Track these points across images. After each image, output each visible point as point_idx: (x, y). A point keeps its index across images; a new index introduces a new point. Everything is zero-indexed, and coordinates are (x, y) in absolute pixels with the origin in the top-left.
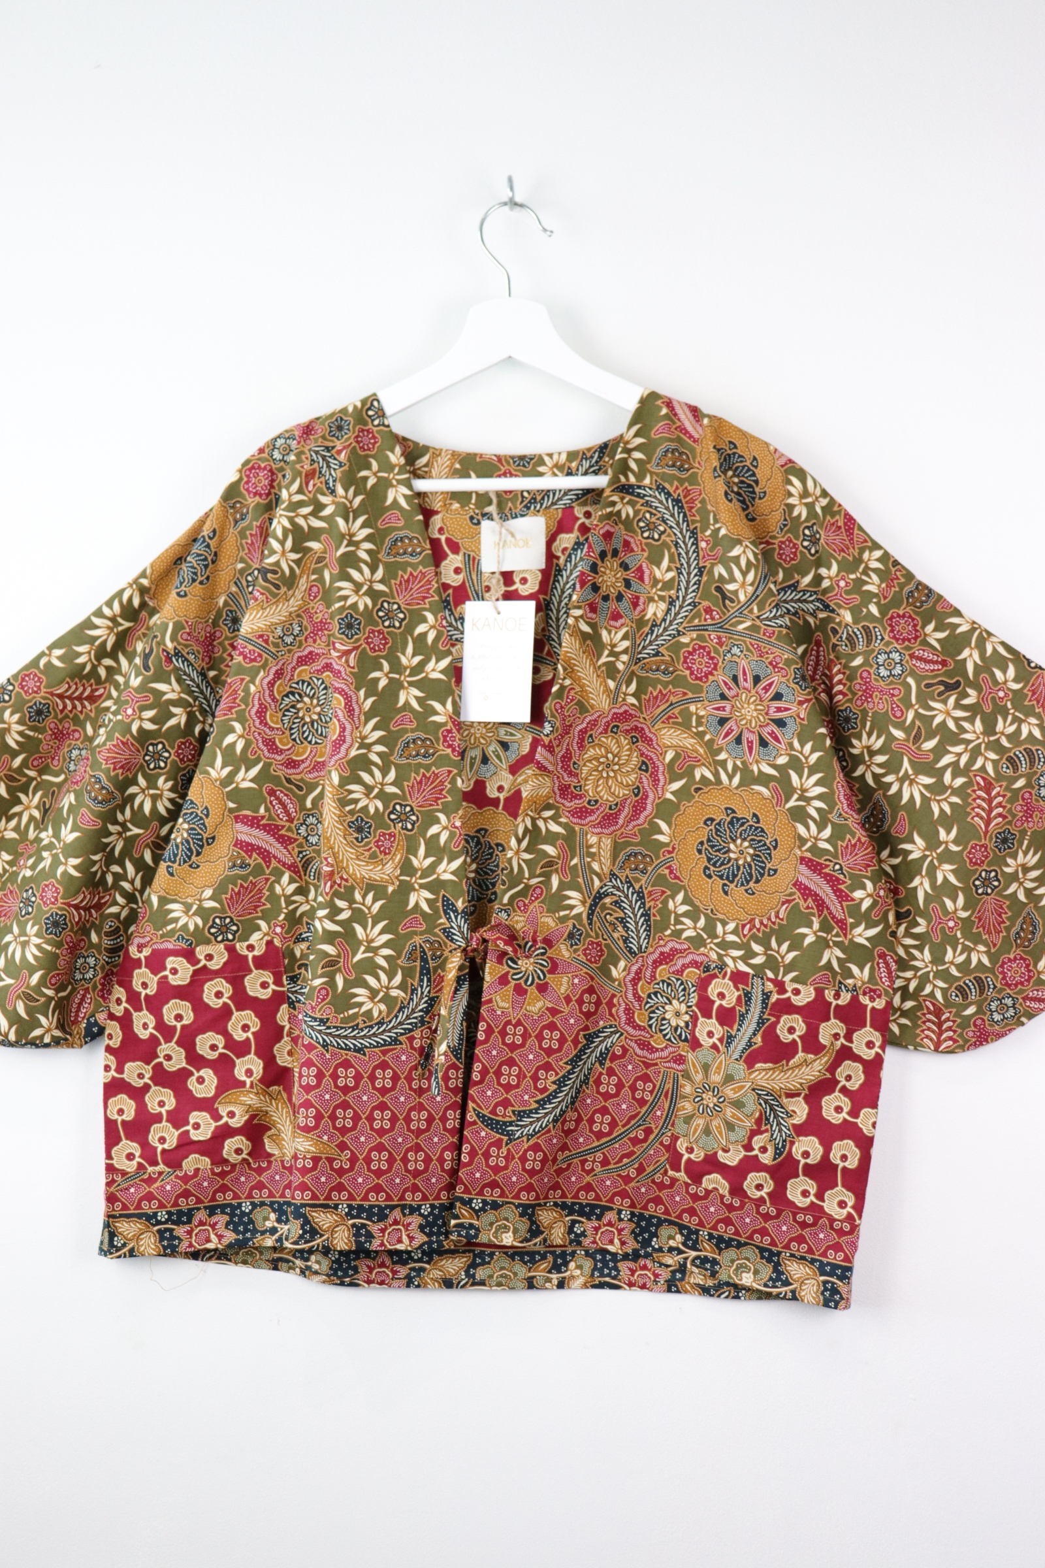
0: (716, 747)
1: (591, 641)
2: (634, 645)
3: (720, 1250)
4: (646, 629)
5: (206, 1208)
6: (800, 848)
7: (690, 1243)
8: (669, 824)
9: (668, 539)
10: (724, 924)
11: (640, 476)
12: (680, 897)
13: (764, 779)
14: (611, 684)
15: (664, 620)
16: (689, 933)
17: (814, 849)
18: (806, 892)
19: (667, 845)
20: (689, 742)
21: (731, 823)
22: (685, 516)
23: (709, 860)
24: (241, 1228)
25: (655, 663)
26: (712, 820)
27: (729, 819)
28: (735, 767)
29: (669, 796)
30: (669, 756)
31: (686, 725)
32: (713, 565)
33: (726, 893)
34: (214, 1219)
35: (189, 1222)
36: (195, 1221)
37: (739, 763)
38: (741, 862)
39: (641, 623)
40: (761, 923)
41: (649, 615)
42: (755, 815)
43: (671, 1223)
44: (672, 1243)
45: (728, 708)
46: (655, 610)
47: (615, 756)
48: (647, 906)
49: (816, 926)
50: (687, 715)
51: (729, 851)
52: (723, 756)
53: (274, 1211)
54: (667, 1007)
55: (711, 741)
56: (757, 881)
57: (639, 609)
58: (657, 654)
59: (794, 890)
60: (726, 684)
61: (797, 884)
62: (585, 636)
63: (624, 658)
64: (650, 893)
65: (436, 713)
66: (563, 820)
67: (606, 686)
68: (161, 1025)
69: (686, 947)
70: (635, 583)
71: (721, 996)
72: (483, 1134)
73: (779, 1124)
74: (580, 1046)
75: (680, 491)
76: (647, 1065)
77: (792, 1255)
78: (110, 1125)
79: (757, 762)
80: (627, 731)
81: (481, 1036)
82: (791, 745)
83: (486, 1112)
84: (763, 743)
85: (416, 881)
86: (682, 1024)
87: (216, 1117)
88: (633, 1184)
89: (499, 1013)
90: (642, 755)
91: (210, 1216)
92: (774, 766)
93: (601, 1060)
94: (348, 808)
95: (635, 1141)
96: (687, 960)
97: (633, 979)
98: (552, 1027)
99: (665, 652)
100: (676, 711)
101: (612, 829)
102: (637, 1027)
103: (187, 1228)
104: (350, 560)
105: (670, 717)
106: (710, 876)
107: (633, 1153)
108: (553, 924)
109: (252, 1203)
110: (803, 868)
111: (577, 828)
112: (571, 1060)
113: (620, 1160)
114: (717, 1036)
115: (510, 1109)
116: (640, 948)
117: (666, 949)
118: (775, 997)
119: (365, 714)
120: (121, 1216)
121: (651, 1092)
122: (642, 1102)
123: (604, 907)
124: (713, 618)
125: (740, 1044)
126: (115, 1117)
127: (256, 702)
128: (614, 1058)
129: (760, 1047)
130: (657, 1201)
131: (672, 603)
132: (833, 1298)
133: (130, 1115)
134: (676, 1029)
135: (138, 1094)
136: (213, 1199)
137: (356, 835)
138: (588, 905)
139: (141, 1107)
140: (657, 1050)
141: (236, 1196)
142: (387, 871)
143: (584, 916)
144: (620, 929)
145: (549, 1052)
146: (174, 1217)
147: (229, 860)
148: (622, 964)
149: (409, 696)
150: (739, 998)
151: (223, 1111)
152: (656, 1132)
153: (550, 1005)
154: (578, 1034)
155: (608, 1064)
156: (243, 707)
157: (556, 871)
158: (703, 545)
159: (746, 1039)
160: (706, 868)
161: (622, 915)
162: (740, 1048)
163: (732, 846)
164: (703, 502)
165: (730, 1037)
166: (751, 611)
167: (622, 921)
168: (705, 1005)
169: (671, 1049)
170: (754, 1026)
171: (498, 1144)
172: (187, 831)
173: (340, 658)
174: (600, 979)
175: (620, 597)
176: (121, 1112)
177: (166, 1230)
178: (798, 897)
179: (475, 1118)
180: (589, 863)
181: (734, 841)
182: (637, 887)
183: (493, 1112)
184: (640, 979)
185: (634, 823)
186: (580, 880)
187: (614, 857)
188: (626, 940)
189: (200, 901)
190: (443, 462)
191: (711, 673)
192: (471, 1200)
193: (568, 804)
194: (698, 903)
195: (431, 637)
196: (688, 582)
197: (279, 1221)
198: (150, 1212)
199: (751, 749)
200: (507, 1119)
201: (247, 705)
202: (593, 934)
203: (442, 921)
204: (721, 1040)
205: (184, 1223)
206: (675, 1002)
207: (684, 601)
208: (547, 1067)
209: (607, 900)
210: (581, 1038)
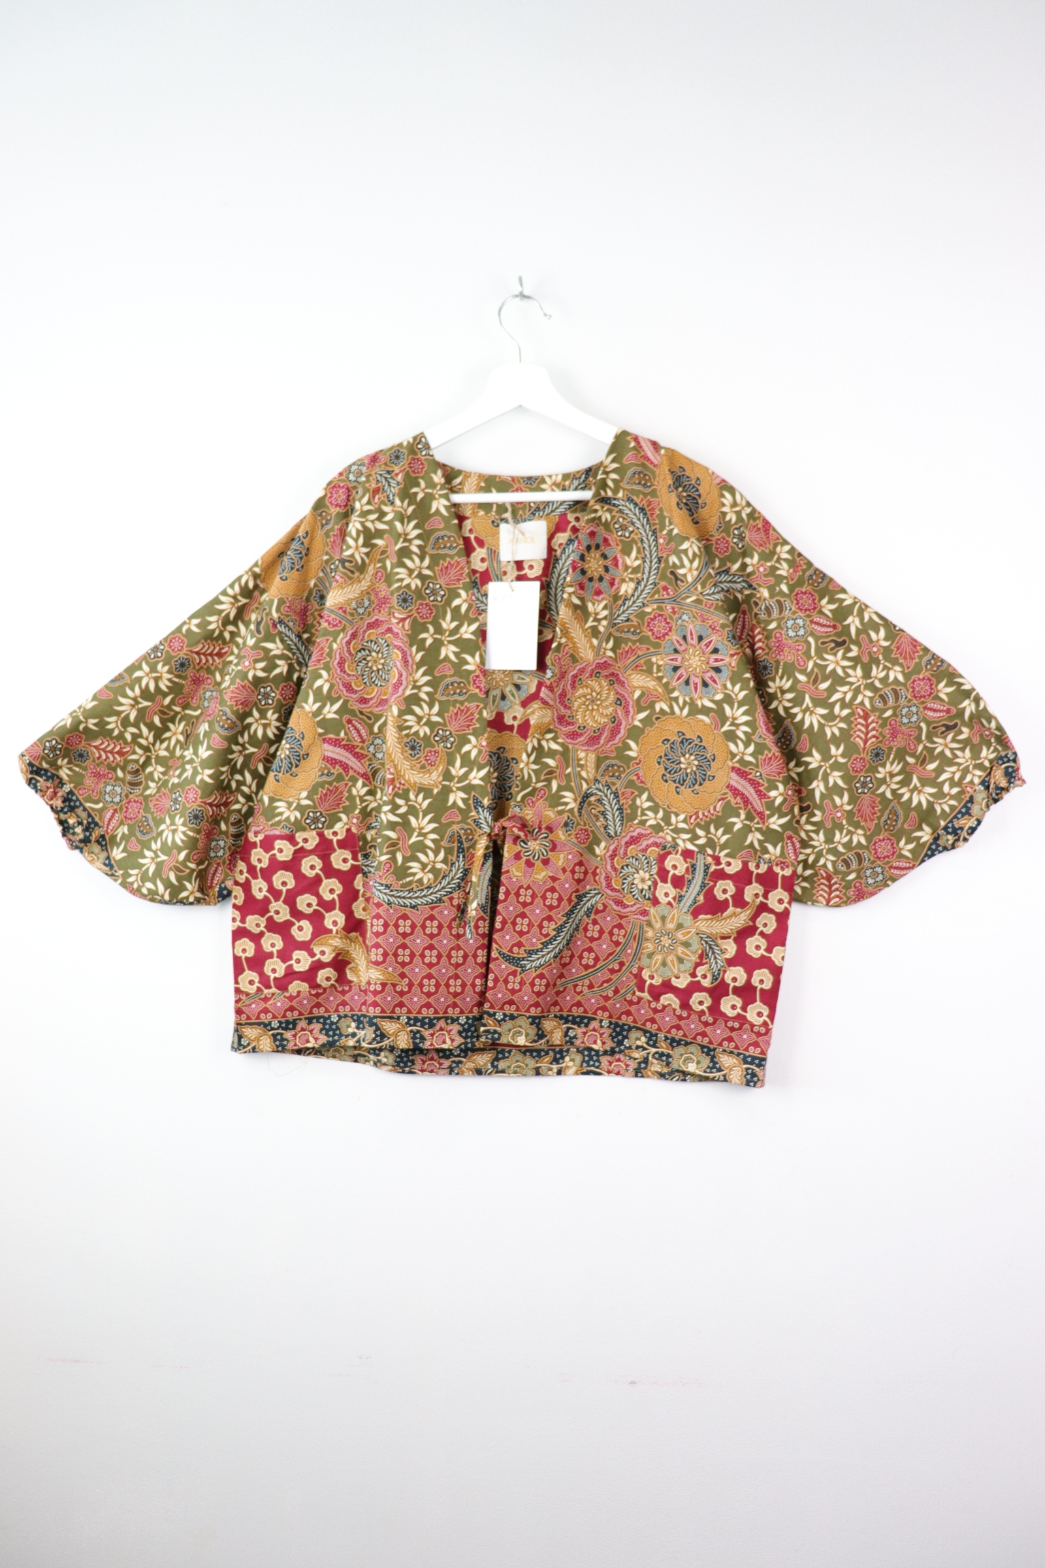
0: (670, 687)
1: (581, 611)
2: (611, 613)
3: (673, 1047)
4: (620, 602)
5: (306, 1019)
6: (732, 759)
7: (651, 1043)
8: (637, 743)
9: (636, 537)
10: (677, 815)
11: (615, 491)
12: (645, 796)
13: (705, 711)
14: (595, 642)
15: (633, 595)
16: (652, 822)
17: (742, 761)
18: (736, 792)
19: (636, 758)
20: (652, 684)
21: (682, 742)
22: (648, 520)
23: (666, 769)
24: (331, 1033)
25: (627, 626)
26: (668, 740)
27: (680, 740)
28: (685, 703)
29: (637, 723)
30: (637, 694)
31: (649, 671)
32: (668, 556)
33: (678, 793)
34: (312, 1027)
35: (294, 1028)
36: (298, 1028)
37: (687, 699)
38: (689, 771)
39: (616, 597)
40: (704, 814)
41: (622, 592)
42: (699, 737)
43: (638, 1029)
44: (638, 1043)
45: (680, 659)
46: (626, 588)
47: (598, 694)
48: (621, 802)
49: (743, 816)
50: (650, 664)
51: (680, 763)
52: (676, 694)
53: (354, 1021)
54: (636, 876)
55: (667, 683)
56: (701, 784)
57: (615, 587)
58: (628, 620)
59: (727, 791)
60: (678, 642)
61: (729, 787)
62: (576, 607)
63: (604, 623)
64: (623, 794)
65: (467, 663)
66: (560, 740)
67: (591, 643)
68: (271, 889)
69: (649, 832)
70: (611, 568)
71: (675, 867)
72: (503, 966)
73: (715, 958)
74: (573, 904)
75: (644, 502)
76: (621, 917)
77: (724, 1051)
78: (237, 961)
79: (701, 698)
80: (606, 676)
81: (501, 896)
82: (725, 686)
83: (505, 951)
84: (705, 685)
85: (454, 785)
86: (646, 888)
87: (312, 955)
88: (610, 1002)
89: (514, 880)
90: (617, 693)
91: (309, 1024)
92: (713, 701)
93: (588, 914)
94: (405, 732)
95: (612, 971)
96: (650, 842)
97: (611, 856)
98: (553, 890)
99: (634, 619)
100: (642, 661)
101: (596, 747)
102: (613, 890)
103: (293, 1032)
104: (405, 553)
105: (637, 666)
106: (666, 781)
107: (610, 980)
108: (553, 816)
109: (339, 1016)
110: (734, 775)
111: (570, 746)
112: (567, 914)
113: (601, 985)
114: (671, 896)
115: (523, 948)
116: (616, 833)
117: (635, 834)
118: (713, 868)
119: (417, 664)
120: (246, 1024)
121: (624, 936)
122: (617, 944)
123: (590, 804)
124: (668, 594)
125: (688, 901)
126: (240, 954)
127: (338, 656)
128: (597, 912)
129: (703, 904)
130: (628, 1013)
131: (639, 583)
132: (752, 1080)
133: (251, 952)
134: (642, 891)
135: (256, 938)
136: (311, 1012)
137: (410, 752)
138: (578, 802)
139: (259, 947)
140: (628, 906)
141: (327, 1011)
142: (433, 778)
143: (576, 810)
144: (601, 819)
145: (551, 908)
146: (284, 1025)
147: (319, 770)
148: (603, 845)
149: (448, 651)
150: (687, 869)
151: (317, 950)
152: (627, 964)
153: (551, 874)
154: (571, 895)
155: (593, 916)
156: (328, 659)
157: (555, 777)
158: (661, 541)
159: (692, 898)
160: (664, 775)
161: (603, 809)
162: (688, 904)
163: (682, 759)
164: (661, 510)
165: (681, 896)
166: (696, 589)
167: (603, 814)
168: (663, 874)
169: (638, 906)
170: (698, 888)
171: (514, 973)
172: (289, 749)
173: (398, 623)
174: (587, 856)
175: (601, 579)
176: (244, 951)
177: (278, 1034)
178: (730, 797)
179: (497, 955)
180: (579, 772)
181: (684, 755)
182: (614, 789)
183: (511, 951)
184: (616, 855)
185: (611, 743)
186: (573, 784)
187: (598, 767)
188: (606, 827)
189: (299, 800)
190: (472, 482)
191: (667, 634)
192: (495, 1014)
193: (564, 729)
194: (657, 800)
195: (464, 609)
196: (650, 568)
197: (358, 1028)
198: (266, 1021)
199: (696, 689)
200: (520, 956)
201: (331, 658)
202: (582, 823)
203: (473, 814)
204: (674, 899)
205: (290, 1029)
206: (641, 872)
207: (647, 581)
208: (549, 919)
209: (592, 799)
210: (573, 898)
